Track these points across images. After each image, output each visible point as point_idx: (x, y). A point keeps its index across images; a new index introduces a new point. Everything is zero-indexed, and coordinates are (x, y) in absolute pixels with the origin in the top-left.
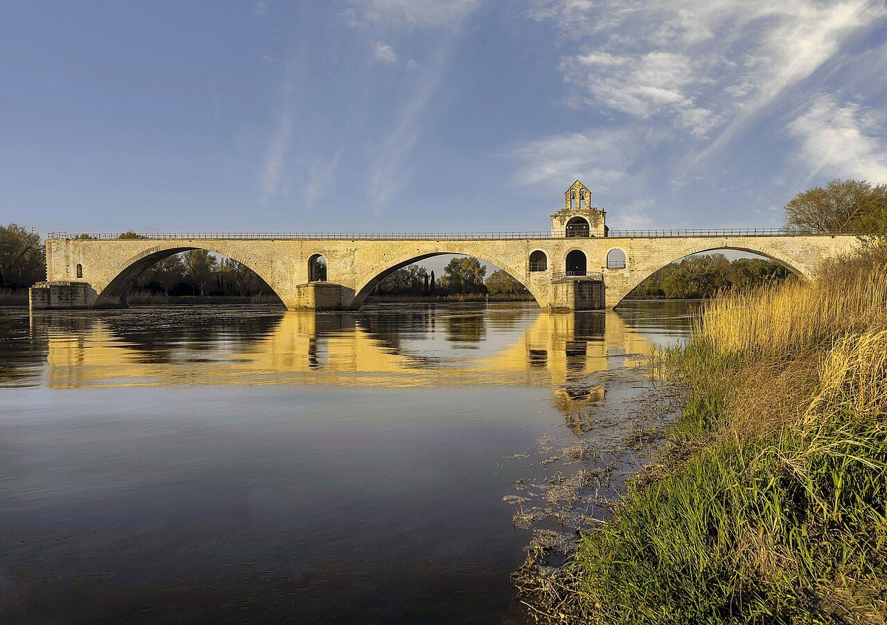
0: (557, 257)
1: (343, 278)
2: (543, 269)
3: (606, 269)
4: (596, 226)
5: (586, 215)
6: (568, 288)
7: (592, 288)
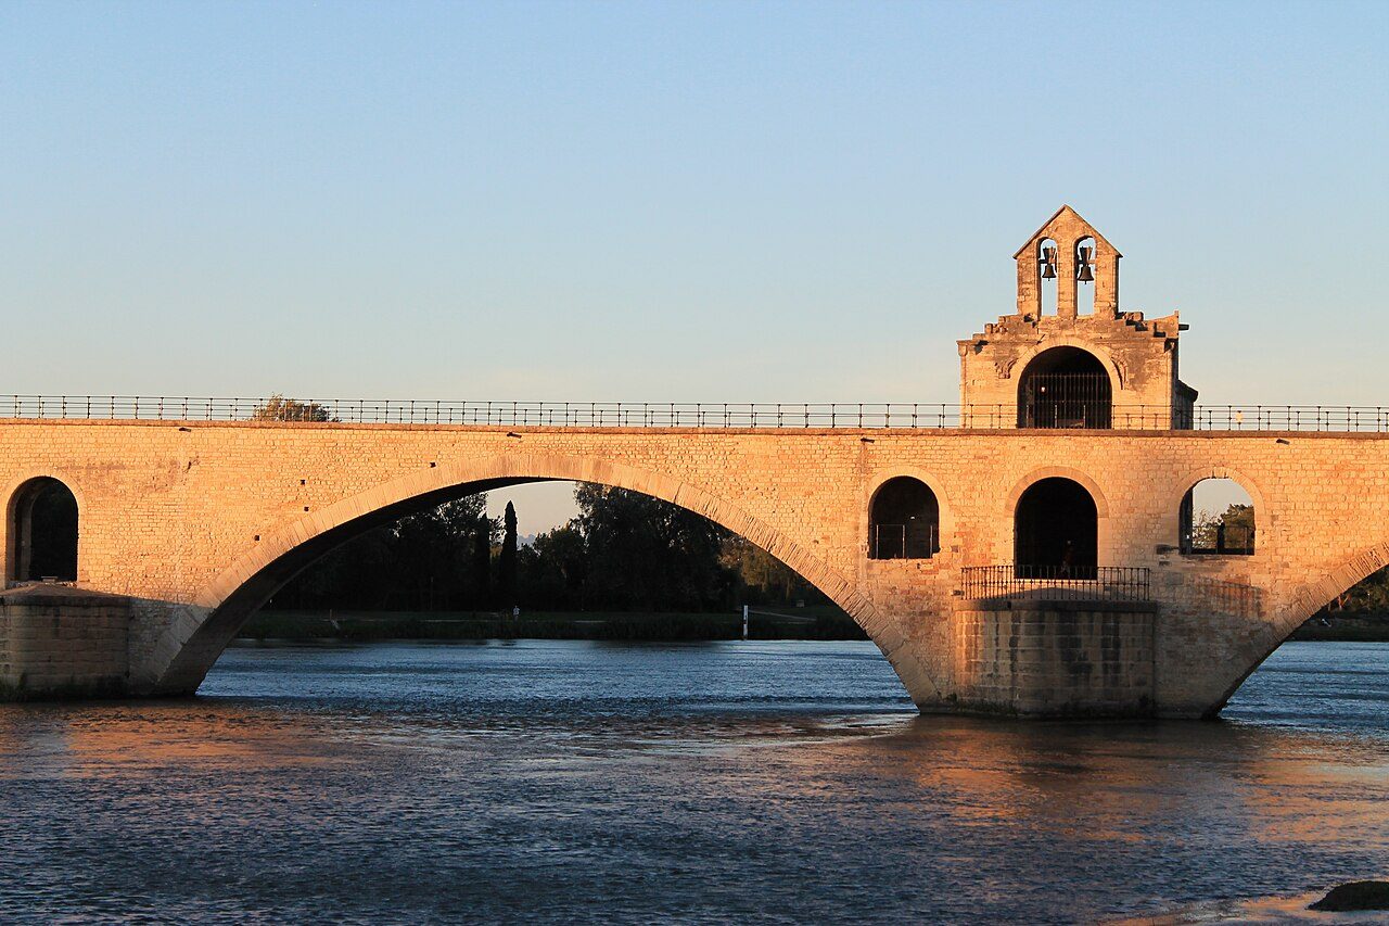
0: (979, 502)
1: (139, 569)
2: (924, 546)
3: (1175, 557)
4: (1138, 381)
5: (1099, 342)
6: (1015, 629)
7: (1116, 631)
